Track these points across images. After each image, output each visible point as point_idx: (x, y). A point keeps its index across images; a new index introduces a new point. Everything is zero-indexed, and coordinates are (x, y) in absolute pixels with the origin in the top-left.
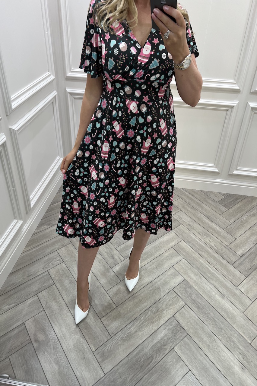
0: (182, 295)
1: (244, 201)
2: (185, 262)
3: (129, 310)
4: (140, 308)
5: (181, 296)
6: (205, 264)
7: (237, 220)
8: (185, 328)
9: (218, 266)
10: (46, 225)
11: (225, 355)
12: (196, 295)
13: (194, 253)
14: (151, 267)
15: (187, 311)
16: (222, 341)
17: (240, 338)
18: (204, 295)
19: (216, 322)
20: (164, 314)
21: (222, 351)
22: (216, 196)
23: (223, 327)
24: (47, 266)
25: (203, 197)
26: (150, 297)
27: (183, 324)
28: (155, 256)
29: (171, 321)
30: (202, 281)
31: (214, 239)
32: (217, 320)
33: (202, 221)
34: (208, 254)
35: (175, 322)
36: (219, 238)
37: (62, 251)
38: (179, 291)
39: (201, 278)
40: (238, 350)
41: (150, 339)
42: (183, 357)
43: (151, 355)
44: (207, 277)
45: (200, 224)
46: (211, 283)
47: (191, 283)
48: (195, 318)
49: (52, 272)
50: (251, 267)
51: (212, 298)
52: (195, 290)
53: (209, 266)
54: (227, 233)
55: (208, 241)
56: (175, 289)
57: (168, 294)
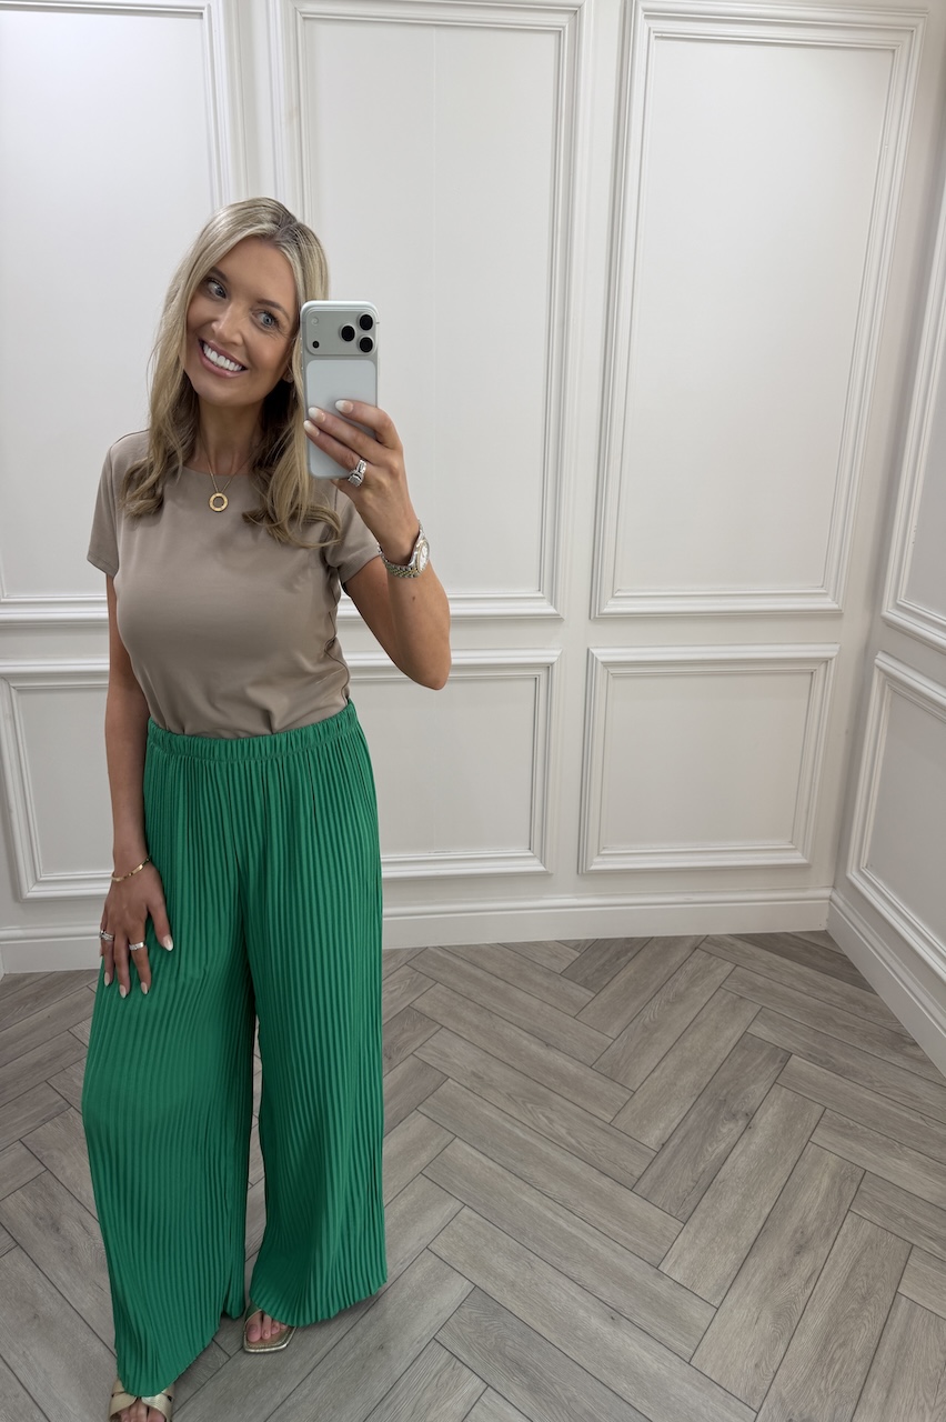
0: (469, 1352)
1: (641, 956)
2: (470, 1219)
5: (464, 1357)
6: (541, 1208)
7: (631, 1025)
9: (587, 1206)
12: (522, 1335)
13: (500, 1176)
15: (492, 1412)
18: (550, 1330)
22: (554, 956)
25: (511, 966)
26: (348, 1394)
30: (536, 1278)
31: (564, 1107)
33: (517, 1052)
34: (546, 1169)
36: (579, 1100)
38: (459, 1338)
39: (534, 1265)
44: (556, 1259)
45: (510, 1062)
46: (570, 1275)
47: (498, 1294)
50: (693, 1180)
51: (580, 1334)
52: (515, 1320)
53: (557, 1214)
54: (603, 1078)
55: (544, 1119)
56: (444, 1336)
57: (418, 1363)
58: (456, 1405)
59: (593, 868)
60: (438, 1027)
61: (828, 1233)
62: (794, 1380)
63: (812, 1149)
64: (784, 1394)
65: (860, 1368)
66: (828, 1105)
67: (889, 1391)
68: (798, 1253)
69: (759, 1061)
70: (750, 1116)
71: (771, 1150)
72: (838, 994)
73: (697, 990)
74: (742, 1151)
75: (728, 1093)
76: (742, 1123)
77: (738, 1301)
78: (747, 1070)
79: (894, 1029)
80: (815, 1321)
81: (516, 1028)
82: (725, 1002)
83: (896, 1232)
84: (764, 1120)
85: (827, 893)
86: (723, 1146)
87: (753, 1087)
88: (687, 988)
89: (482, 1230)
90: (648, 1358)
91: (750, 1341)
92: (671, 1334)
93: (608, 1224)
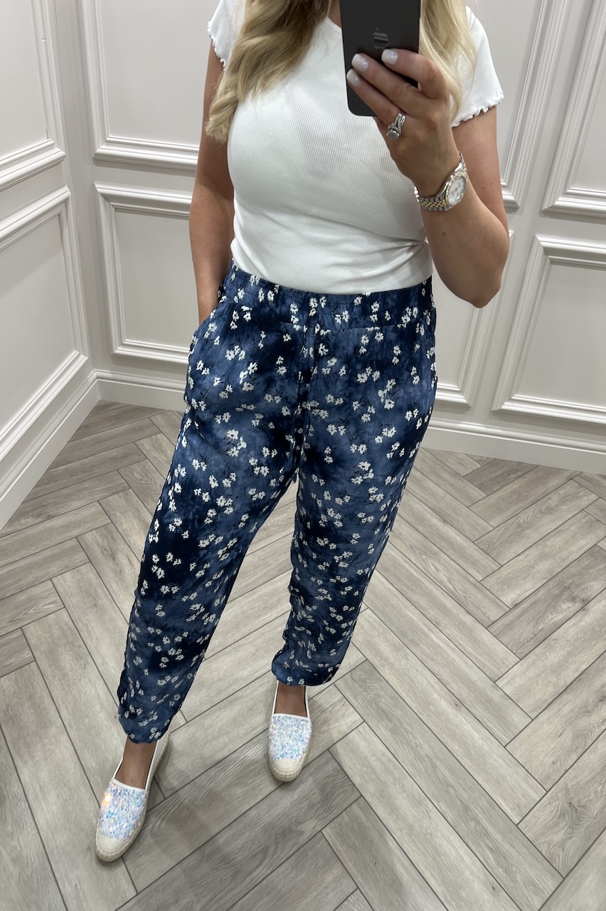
0: (355, 698)
1: (528, 476)
2: (371, 617)
3: (218, 732)
5: (352, 700)
6: (420, 624)
7: (509, 521)
8: (357, 780)
9: (452, 630)
10: (32, 516)
11: (450, 850)
12: (392, 698)
13: (395, 595)
15: (364, 737)
16: (447, 816)
17: (494, 808)
18: (412, 701)
19: (434, 767)
21: (445, 841)
22: (462, 464)
23: (451, 780)
24: (21, 616)
25: (428, 464)
27: (351, 769)
29: (323, 760)
30: (408, 665)
31: (449, 564)
32: (438, 763)
33: (422, 520)
34: (429, 600)
35: (333, 764)
36: (460, 562)
37: (65, 581)
38: (350, 688)
39: (409, 658)
40: (486, 839)
41: (264, 806)
42: (344, 854)
43: (261, 848)
44: (424, 657)
45: (416, 526)
46: (432, 670)
47: (381, 668)
48: (384, 755)
49: (33, 632)
50: (532, 633)
51: (432, 708)
52: (389, 687)
53: (430, 630)
54: (481, 551)
55: (434, 569)
56: (340, 684)
57: (321, 695)
58: (342, 725)
59: (503, 407)
62: (579, 780)
64: (569, 786)
69: (601, 566)
70: (586, 602)
71: (596, 629)
73: (564, 508)
74: (574, 624)
75: (572, 582)
76: (578, 605)
77: (549, 719)
78: (590, 571)
81: (423, 505)
82: (584, 520)
84: (596, 607)
86: (560, 617)
87: (592, 583)
88: (557, 506)
89: (377, 626)
90: (476, 736)
91: (552, 746)
92: (495, 726)
93: (466, 646)
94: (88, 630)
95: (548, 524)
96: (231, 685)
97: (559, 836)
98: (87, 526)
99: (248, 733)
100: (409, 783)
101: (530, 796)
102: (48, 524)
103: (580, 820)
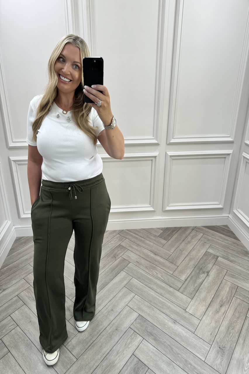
0: (139, 330)
1: (179, 231)
2: (138, 298)
3: (90, 360)
4: (101, 354)
5: (137, 332)
6: (155, 295)
7: (177, 249)
8: (146, 363)
9: (167, 295)
12: (152, 326)
13: (144, 287)
14: (107, 311)
15: (145, 345)
16: (180, 366)
17: (195, 358)
18: (159, 325)
19: (172, 348)
20: (124, 355)
22: (156, 232)
23: (179, 352)
25: (145, 234)
26: (109, 341)
27: (143, 359)
28: (110, 299)
29: (132, 360)
30: (154, 313)
31: (160, 270)
32: (173, 347)
33: (148, 256)
34: (156, 286)
35: (136, 359)
36: (164, 268)
37: (16, 315)
38: (136, 327)
39: (154, 310)
40: (196, 371)
44: (159, 308)
45: (146, 259)
46: (163, 312)
47: (145, 316)
48: (153, 350)
49: (6, 340)
50: (194, 289)
51: (166, 326)
52: (150, 323)
53: (159, 297)
54: (170, 263)
55: (155, 273)
56: (132, 327)
57: (126, 333)
58: (136, 343)
59: (166, 209)
60: (127, 250)
61: (229, 301)
62: (221, 338)
63: (224, 281)
64: (218, 341)
65: (237, 335)
66: (228, 270)
67: (244, 340)
68: (221, 307)
69: (210, 258)
70: (208, 272)
71: (214, 281)
72: (230, 241)
73: (193, 240)
74: (206, 281)
75: (202, 266)
76: (206, 274)
77: (206, 318)
78: (208, 260)
79: (245, 250)
80: (226, 323)
81: (147, 250)
82: (201, 243)
83: (246, 301)
84: (212, 273)
85: (227, 215)
86: (201, 280)
87: (209, 265)
88: (191, 240)
89: (140, 301)
90: (183, 332)
91: (209, 328)
92: (189, 327)
93: (172, 299)
94: (29, 333)
95: (190, 247)
96: (91, 339)
97: (219, 360)
98: (21, 290)
99: (102, 357)
100: (164, 358)
101: (206, 349)
102: (4, 293)
103: (224, 353)
